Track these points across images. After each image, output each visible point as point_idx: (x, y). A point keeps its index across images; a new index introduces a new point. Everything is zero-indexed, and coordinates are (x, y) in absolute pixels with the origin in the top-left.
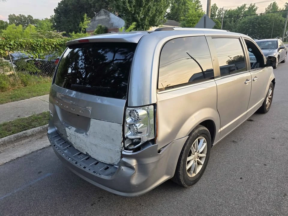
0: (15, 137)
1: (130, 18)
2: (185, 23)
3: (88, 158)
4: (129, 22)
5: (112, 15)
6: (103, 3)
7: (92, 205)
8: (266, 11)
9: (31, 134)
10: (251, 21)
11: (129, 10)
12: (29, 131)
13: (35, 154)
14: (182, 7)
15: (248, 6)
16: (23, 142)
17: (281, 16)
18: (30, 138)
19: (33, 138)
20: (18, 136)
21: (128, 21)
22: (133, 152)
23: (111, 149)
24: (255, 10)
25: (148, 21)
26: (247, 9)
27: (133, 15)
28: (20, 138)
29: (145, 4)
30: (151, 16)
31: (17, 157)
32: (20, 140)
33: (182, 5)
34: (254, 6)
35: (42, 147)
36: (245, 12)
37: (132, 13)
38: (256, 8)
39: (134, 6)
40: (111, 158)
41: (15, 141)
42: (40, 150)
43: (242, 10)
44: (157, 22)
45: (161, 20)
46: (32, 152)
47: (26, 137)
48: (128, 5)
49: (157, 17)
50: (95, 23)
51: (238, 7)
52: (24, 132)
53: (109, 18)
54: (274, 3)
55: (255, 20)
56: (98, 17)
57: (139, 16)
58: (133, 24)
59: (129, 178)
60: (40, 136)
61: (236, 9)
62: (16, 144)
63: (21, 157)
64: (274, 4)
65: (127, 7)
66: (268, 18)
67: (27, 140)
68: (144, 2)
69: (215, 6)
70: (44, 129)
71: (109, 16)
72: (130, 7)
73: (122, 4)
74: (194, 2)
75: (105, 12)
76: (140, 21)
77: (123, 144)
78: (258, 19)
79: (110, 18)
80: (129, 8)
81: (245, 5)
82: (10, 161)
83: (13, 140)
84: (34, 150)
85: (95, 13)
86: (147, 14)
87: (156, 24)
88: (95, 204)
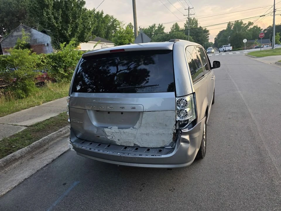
0: (5, 162)
1: (58, 34)
2: (117, 39)
3: (137, 148)
4: (57, 38)
5: (34, 31)
6: (13, 18)
7: (141, 191)
8: (171, 30)
9: (20, 156)
10: (163, 38)
11: (55, 26)
12: (17, 153)
13: (42, 171)
14: (102, 25)
15: (157, 26)
16: (14, 165)
17: (184, 34)
18: (20, 161)
19: (23, 160)
20: (7, 160)
21: (55, 37)
22: (188, 130)
23: (163, 134)
24: (163, 29)
25: (77, 37)
26: (156, 28)
27: (60, 31)
28: (10, 163)
29: (73, 20)
30: (80, 32)
31: (24, 178)
32: (10, 164)
33: (102, 23)
34: (162, 26)
35: (45, 164)
36: (156, 31)
37: (59, 29)
38: (164, 28)
39: (60, 22)
40: (163, 141)
41: (5, 166)
42: (44, 167)
43: (153, 29)
44: (87, 38)
45: (90, 36)
46: (38, 171)
47: (15, 160)
48: (54, 21)
49: (86, 34)
50: (12, 39)
51: (150, 26)
52: (12, 154)
53: (30, 34)
54: (176, 23)
55: (166, 37)
56: (16, 33)
57: (67, 32)
58: (73, 39)
59: (186, 151)
60: (29, 157)
61: (148, 28)
62: (6, 169)
63: (28, 178)
64: (176, 25)
65: (53, 23)
66: (175, 35)
67: (17, 163)
68: (71, 18)
69: (131, 24)
70: (32, 148)
71: (30, 32)
72: (57, 23)
73: (47, 20)
74: (112, 21)
75: (25, 28)
76: (69, 37)
77: (175, 126)
78: (168, 36)
79: (32, 34)
80: (55, 24)
81: (155, 25)
82: (19, 184)
83: (3, 165)
84: (39, 169)
85: (4, 29)
86: (75, 30)
87: (86, 40)
88: (142, 189)
